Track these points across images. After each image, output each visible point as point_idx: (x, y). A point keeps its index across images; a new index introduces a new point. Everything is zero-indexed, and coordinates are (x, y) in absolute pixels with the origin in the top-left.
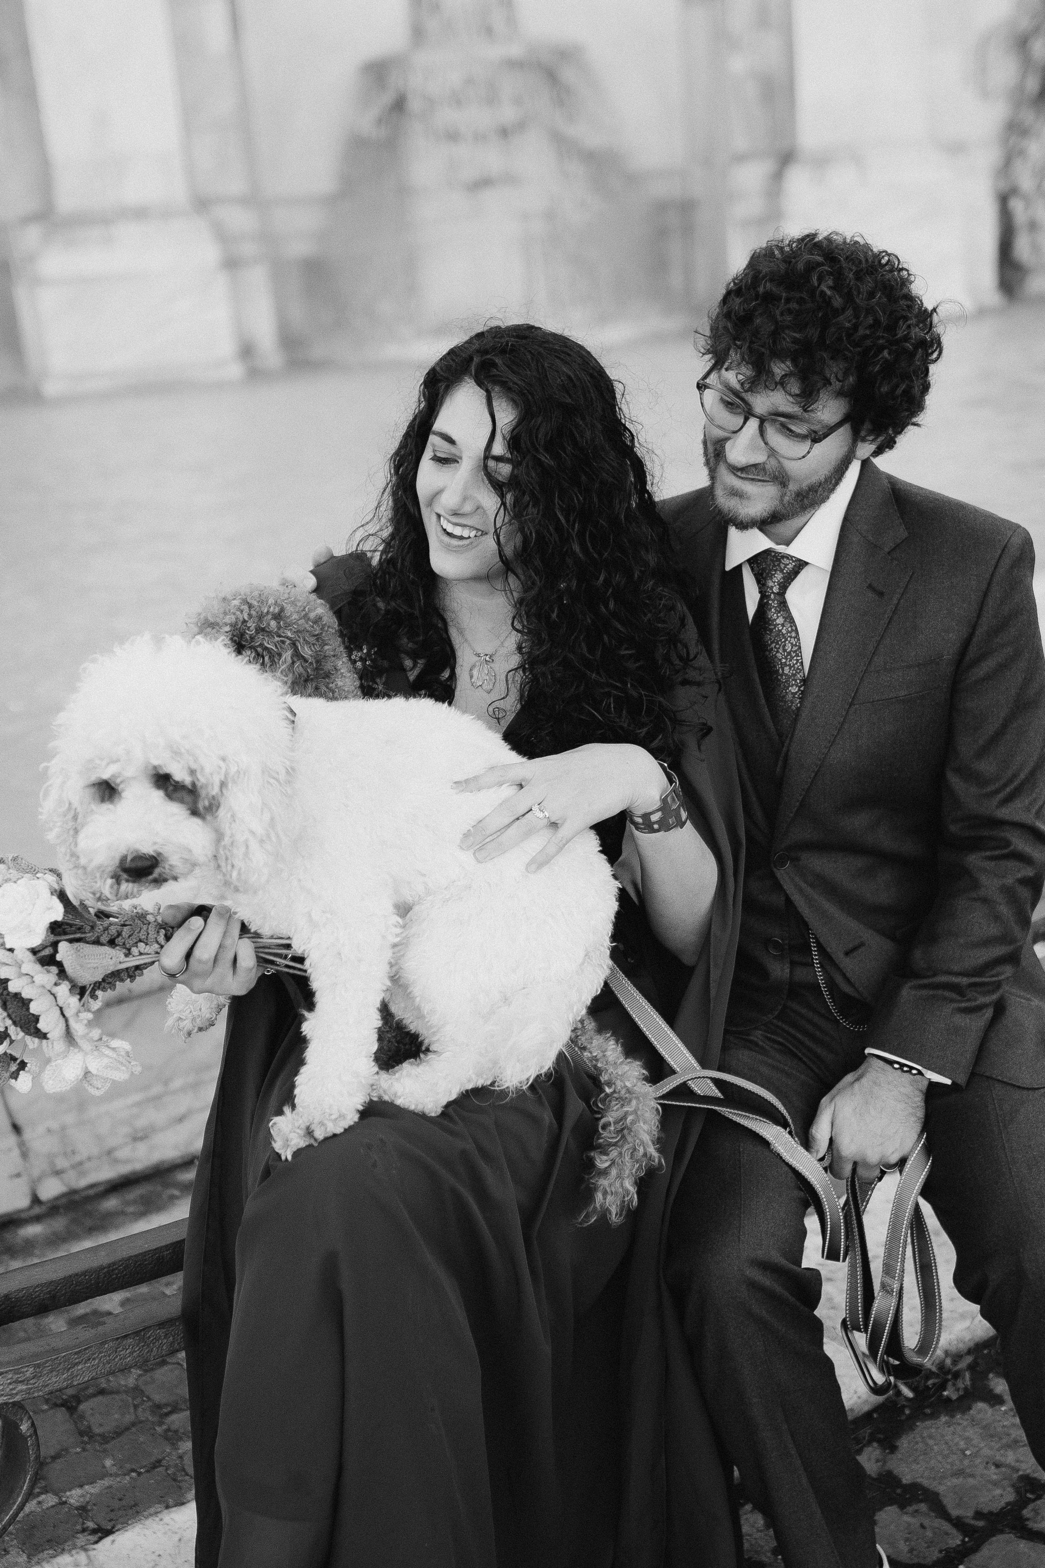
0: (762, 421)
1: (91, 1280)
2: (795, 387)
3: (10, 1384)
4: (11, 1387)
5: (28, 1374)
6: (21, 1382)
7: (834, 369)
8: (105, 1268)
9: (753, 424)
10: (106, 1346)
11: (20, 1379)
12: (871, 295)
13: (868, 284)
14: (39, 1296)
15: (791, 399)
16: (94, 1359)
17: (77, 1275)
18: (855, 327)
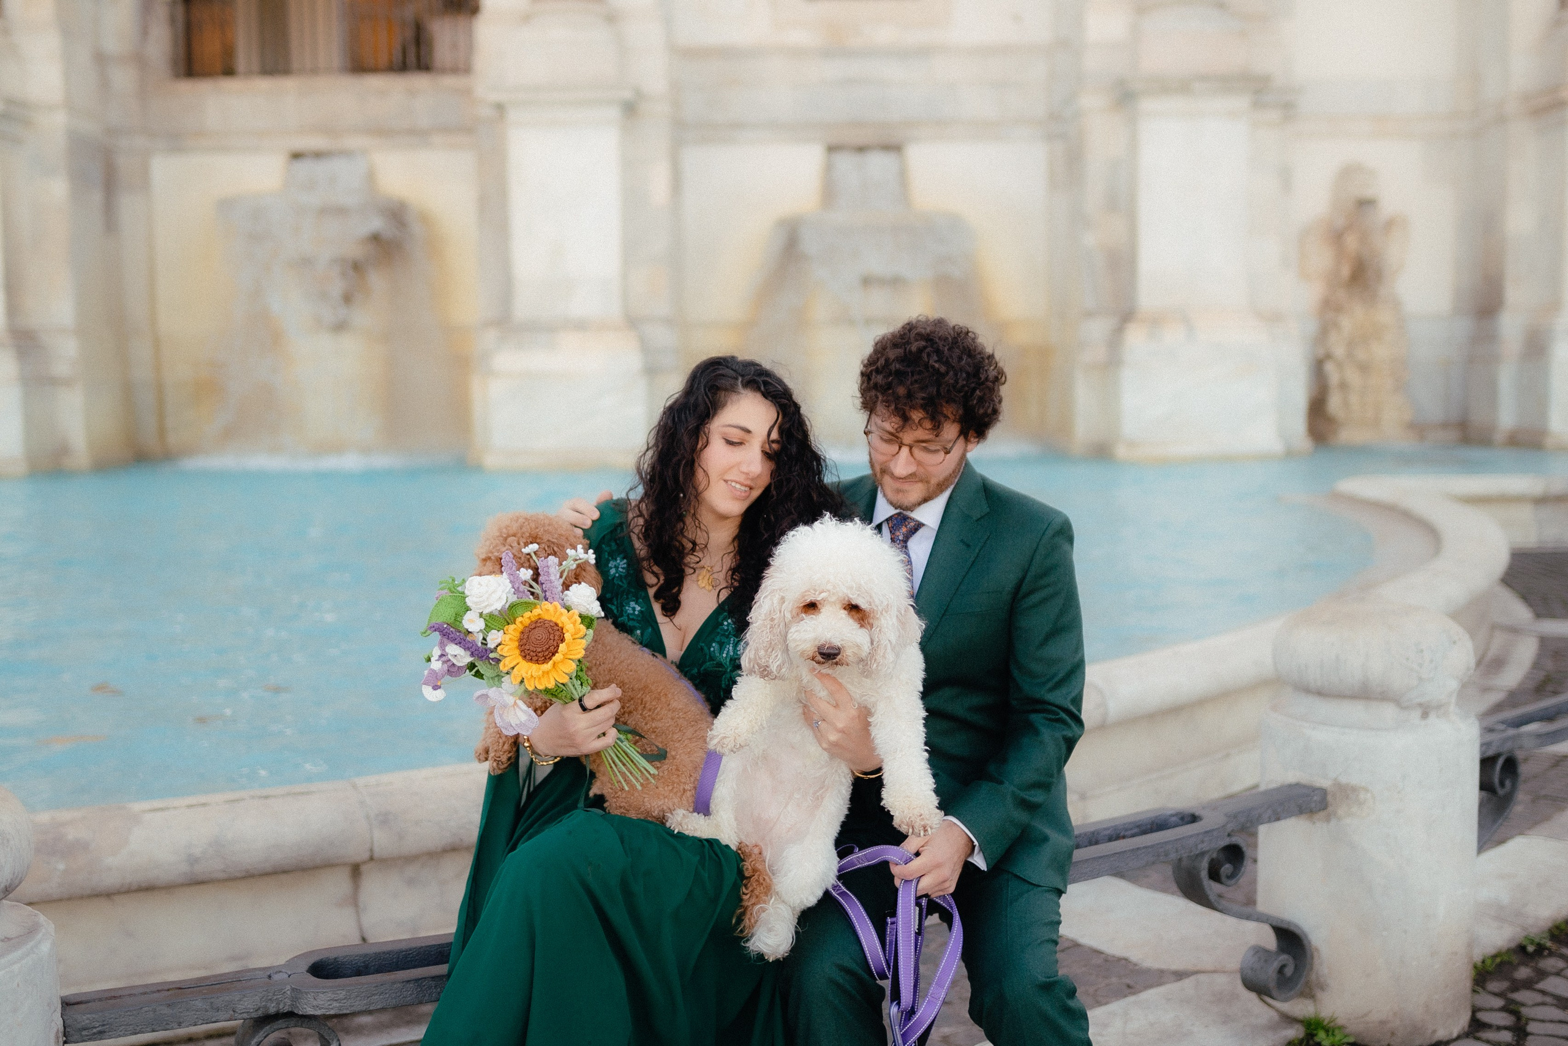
0: (911, 447)
1: (393, 959)
2: (928, 424)
3: (329, 1000)
4: (329, 1003)
5: (341, 996)
6: (336, 1000)
7: (949, 410)
8: (403, 951)
9: (905, 450)
10: (395, 986)
11: (335, 998)
12: (960, 359)
13: (957, 352)
14: (356, 963)
15: (927, 432)
16: (386, 994)
17: (384, 953)
18: (957, 382)
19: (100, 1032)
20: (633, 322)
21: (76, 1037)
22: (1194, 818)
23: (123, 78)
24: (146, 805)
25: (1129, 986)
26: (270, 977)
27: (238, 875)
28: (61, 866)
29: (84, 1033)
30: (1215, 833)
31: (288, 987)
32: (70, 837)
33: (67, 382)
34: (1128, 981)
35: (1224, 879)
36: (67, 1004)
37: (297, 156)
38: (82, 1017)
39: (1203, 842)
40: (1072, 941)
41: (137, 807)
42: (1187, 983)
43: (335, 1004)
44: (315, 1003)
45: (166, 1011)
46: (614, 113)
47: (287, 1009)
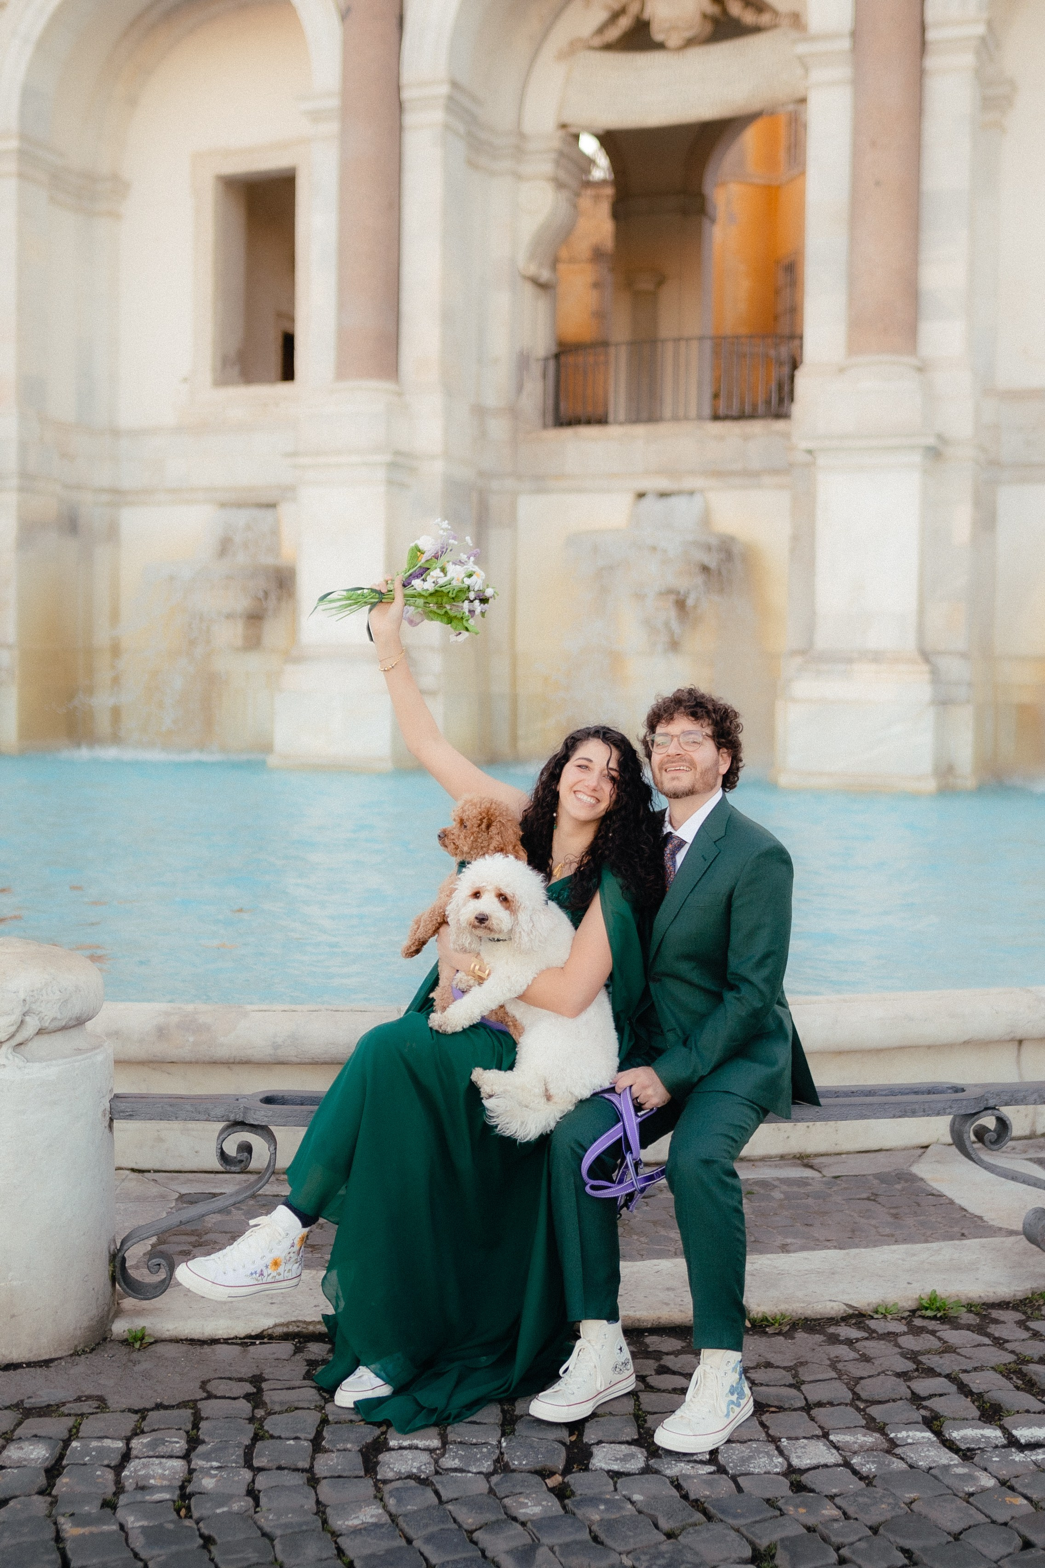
4: (262, 1118)
6: (266, 1116)
19: (130, 1115)
20: (926, 656)
21: (117, 1116)
22: (963, 1090)
23: (499, 428)
24: (256, 1007)
25: (963, 1235)
26: (237, 1100)
27: (307, 1061)
28: (191, 1039)
29: (121, 1114)
30: (965, 1102)
31: (242, 1106)
32: (200, 1021)
33: (433, 693)
34: (963, 1231)
35: (988, 1143)
36: (117, 1096)
37: (641, 495)
38: (122, 1105)
39: (951, 1107)
40: (950, 1199)
41: (249, 1007)
42: (1012, 1239)
43: (266, 1119)
44: (254, 1116)
45: (169, 1109)
46: (917, 458)
47: (240, 1119)
